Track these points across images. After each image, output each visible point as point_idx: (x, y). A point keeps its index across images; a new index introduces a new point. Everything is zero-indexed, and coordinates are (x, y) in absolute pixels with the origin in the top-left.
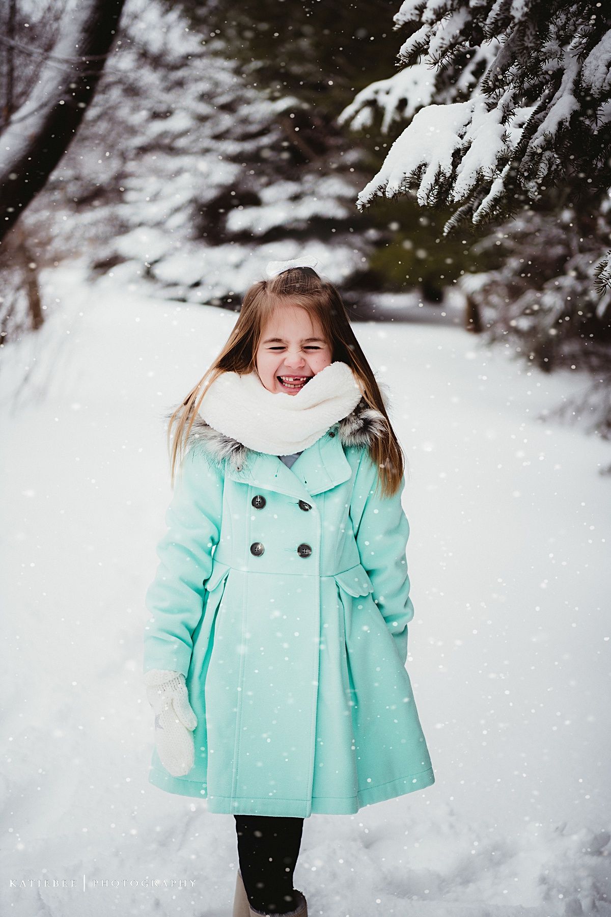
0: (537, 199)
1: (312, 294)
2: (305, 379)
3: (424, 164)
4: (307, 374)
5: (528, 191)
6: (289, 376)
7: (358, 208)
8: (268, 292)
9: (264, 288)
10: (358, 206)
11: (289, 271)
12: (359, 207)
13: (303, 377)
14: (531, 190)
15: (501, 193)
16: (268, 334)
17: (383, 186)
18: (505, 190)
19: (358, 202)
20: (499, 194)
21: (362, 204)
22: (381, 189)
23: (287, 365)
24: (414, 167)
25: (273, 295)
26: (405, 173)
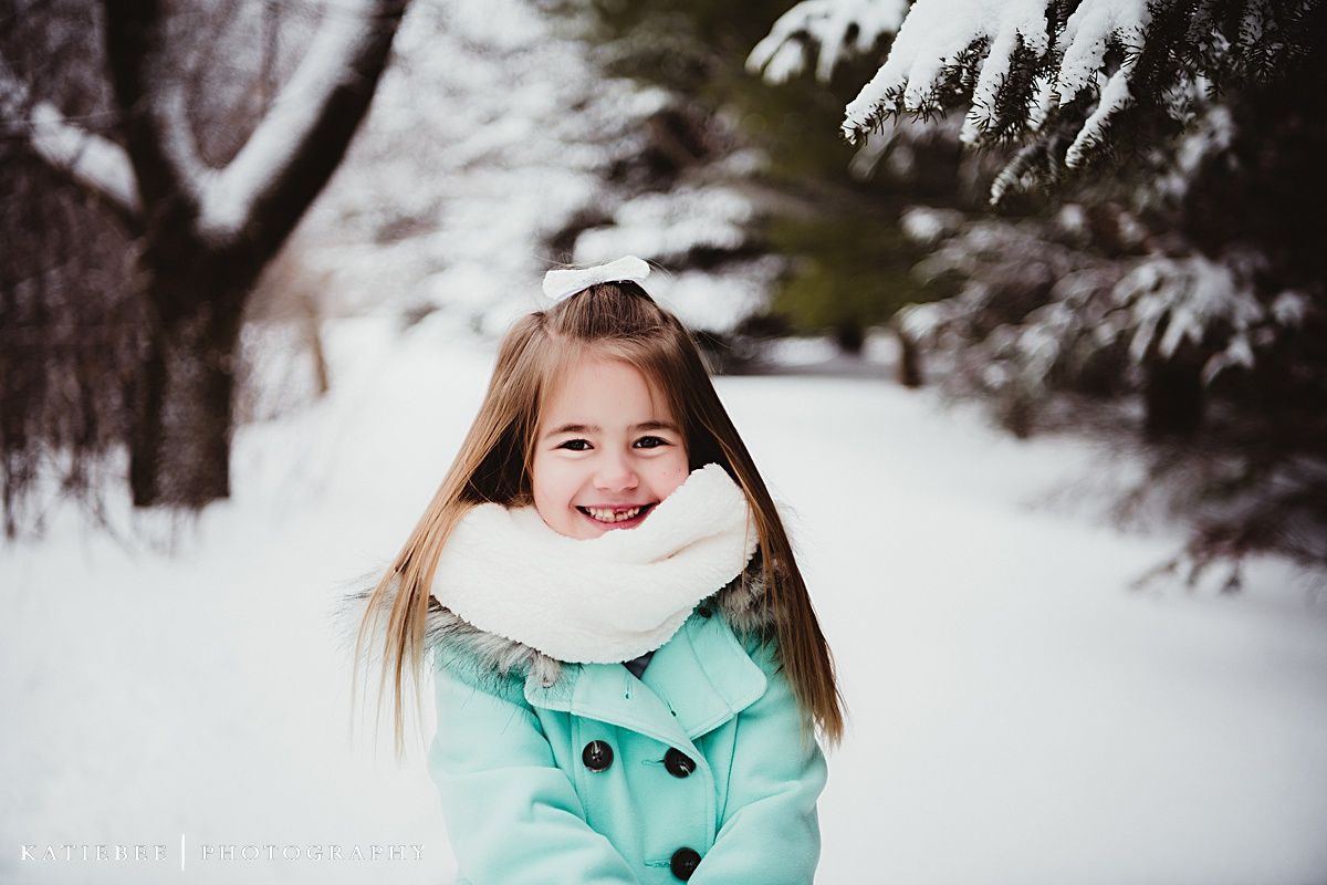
0: (1186, 120)
1: (647, 335)
2: (637, 511)
3: (982, 39)
4: (641, 500)
5: (1169, 105)
6: (603, 508)
7: (847, 136)
8: (552, 333)
9: (541, 327)
10: (846, 130)
11: (592, 289)
12: (849, 133)
13: (634, 508)
14: (1175, 103)
15: (1126, 102)
16: (555, 417)
17: (897, 90)
18: (1132, 98)
19: (845, 123)
20: (1121, 106)
21: (854, 126)
22: (891, 95)
23: (601, 486)
24: (961, 45)
25: (565, 338)
26: (944, 60)
